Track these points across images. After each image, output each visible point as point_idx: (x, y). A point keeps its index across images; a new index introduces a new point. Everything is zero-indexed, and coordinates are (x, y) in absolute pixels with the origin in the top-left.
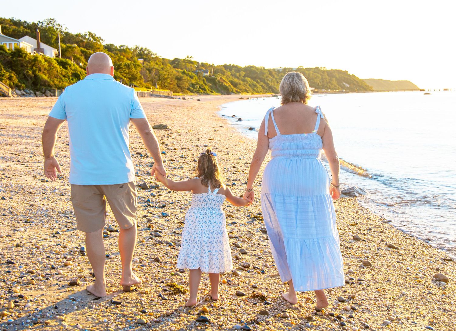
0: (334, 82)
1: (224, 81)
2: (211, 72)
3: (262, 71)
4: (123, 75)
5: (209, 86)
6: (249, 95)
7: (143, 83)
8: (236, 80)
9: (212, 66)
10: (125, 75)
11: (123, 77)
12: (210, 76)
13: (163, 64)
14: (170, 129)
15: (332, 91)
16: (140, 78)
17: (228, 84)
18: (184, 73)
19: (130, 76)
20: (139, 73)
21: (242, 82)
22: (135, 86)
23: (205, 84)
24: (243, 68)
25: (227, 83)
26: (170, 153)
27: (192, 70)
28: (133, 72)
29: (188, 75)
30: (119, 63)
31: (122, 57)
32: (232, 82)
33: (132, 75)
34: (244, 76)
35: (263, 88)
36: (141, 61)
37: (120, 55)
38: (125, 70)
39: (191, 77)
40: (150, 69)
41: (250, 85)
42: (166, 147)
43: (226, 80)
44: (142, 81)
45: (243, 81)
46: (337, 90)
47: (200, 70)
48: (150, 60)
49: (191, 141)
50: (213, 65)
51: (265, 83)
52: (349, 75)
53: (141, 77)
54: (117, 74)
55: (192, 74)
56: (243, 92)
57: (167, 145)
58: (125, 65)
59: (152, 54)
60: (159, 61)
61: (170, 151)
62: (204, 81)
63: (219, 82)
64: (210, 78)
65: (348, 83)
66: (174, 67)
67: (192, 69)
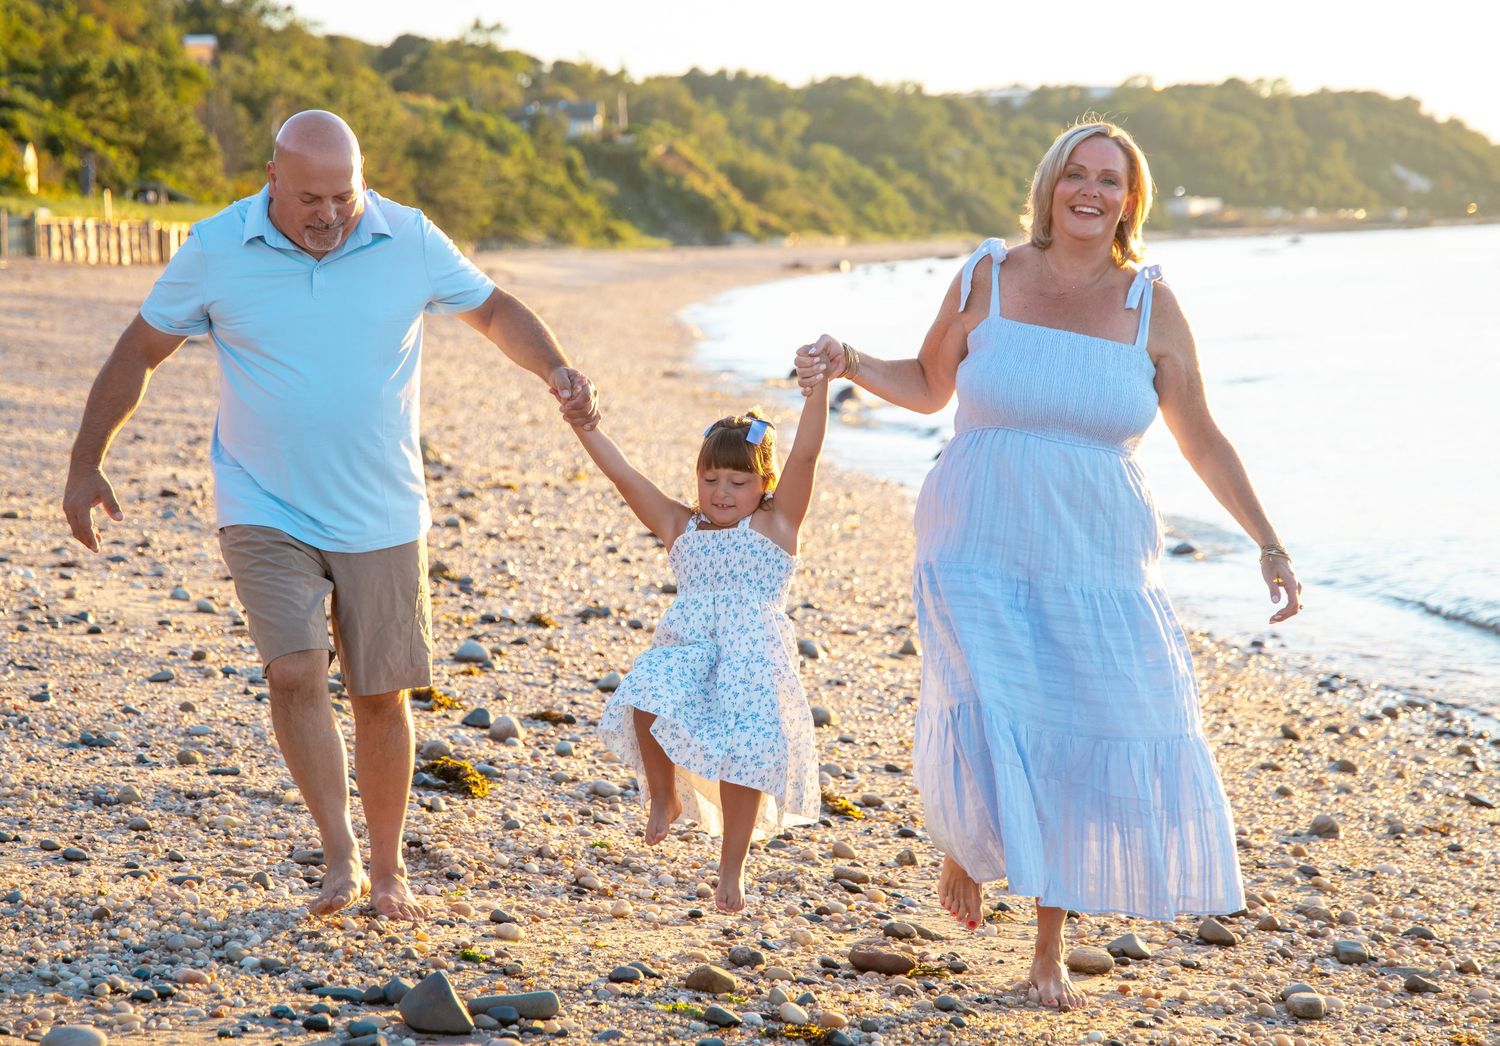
0: (1339, 164)
1: (690, 165)
2: (611, 117)
3: (909, 106)
4: (95, 133)
5: (604, 199)
6: (838, 244)
7: (220, 179)
8: (757, 162)
9: (616, 81)
10: (109, 129)
11: (99, 144)
12: (607, 137)
13: (330, 67)
14: (449, 468)
15: (1326, 217)
16: (200, 149)
17: (709, 185)
18: (453, 119)
19: (140, 138)
20: (192, 121)
21: (791, 174)
22: (173, 198)
23: (580, 184)
24: (797, 92)
25: (706, 177)
26: (511, 652)
27: (504, 104)
28: (158, 111)
29: (476, 130)
30: (69, 61)
31: (88, 22)
32: (736, 175)
33: (155, 133)
34: (808, 138)
35: (917, 203)
36: (199, 48)
37: (80, 12)
38: (111, 102)
39: (498, 145)
40: (258, 95)
41: (838, 191)
42: (464, 599)
43: (700, 160)
44: (214, 167)
45: (802, 163)
46: (1356, 207)
47: (551, 100)
48: (253, 44)
49: (612, 550)
50: (623, 72)
51: (924, 174)
52: (1429, 123)
53: (204, 142)
54: (61, 123)
55: (502, 131)
56: (798, 228)
57: (465, 584)
58: (111, 71)
59: (263, 11)
60: (311, 52)
61: (507, 635)
62: (570, 166)
63: (660, 172)
64: (606, 148)
65: (1423, 169)
66: (399, 86)
67: (499, 96)
